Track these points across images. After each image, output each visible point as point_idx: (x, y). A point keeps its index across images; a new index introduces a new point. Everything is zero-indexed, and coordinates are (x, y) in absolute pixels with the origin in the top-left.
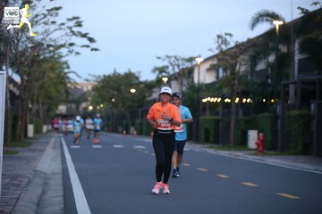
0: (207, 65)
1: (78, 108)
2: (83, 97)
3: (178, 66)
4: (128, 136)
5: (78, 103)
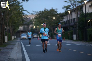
0: (89, 4)
1: (28, 27)
2: (31, 22)
3: (75, 5)
5: (28, 25)
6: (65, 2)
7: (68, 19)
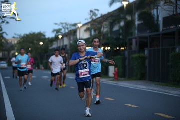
0: (85, 28)
1: (9, 54)
2: (12, 47)
3: (68, 29)
4: (39, 71)
5: (9, 51)
6: (56, 24)
7: (59, 45)
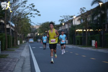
5: (34, 33)
6: (61, 17)
7: (63, 29)
